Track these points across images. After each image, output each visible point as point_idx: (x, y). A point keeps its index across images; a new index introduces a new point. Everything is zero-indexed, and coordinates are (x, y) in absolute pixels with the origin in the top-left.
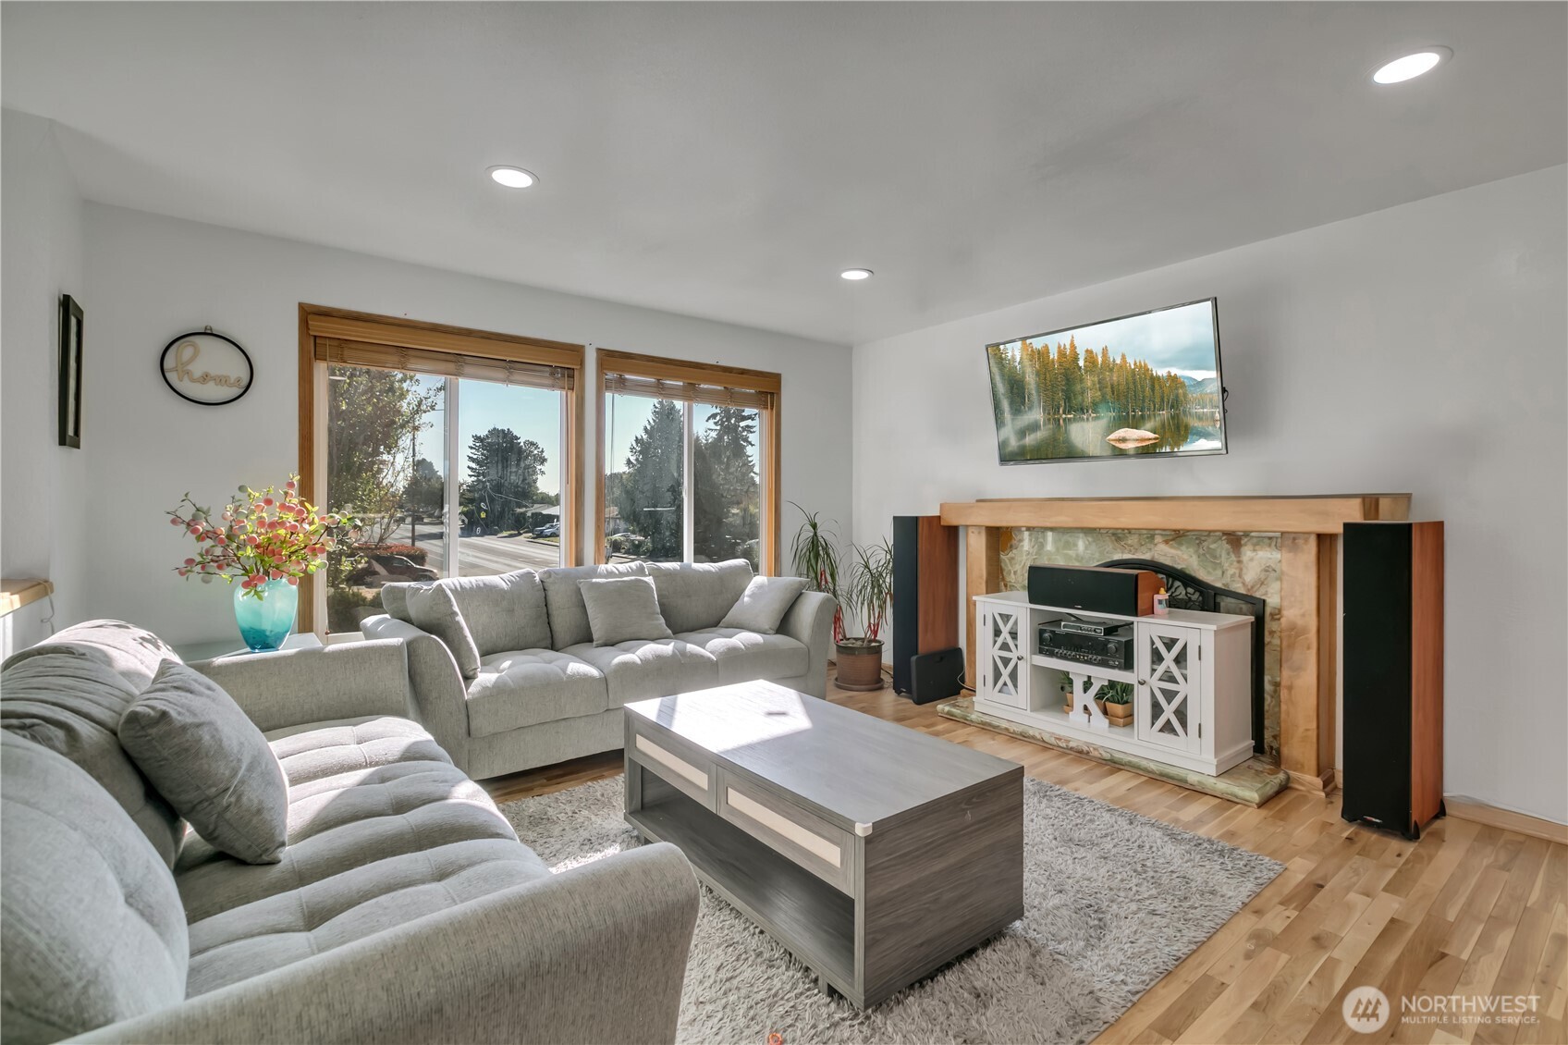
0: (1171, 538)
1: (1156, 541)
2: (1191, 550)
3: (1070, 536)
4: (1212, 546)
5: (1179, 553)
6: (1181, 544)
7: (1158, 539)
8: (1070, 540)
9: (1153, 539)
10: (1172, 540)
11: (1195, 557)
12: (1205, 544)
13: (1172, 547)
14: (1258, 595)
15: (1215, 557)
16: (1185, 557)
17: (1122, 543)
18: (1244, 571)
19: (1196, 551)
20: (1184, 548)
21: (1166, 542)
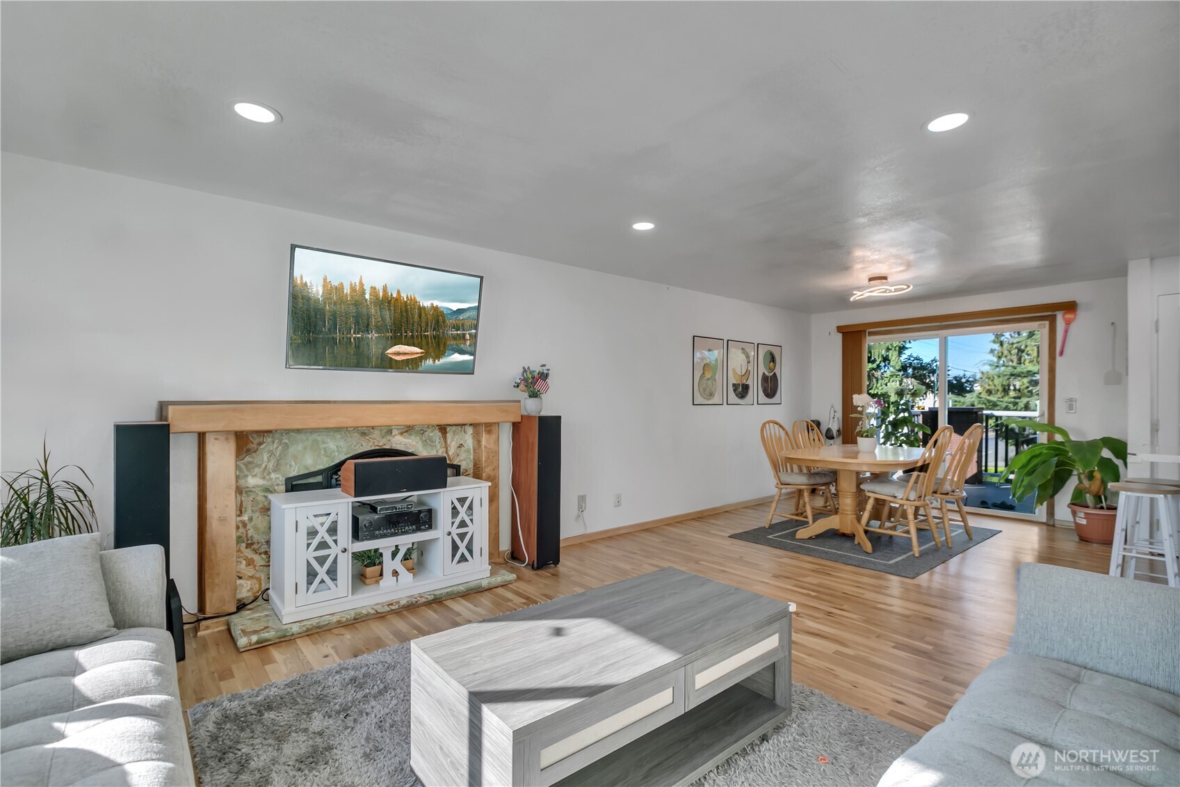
0: (404, 430)
1: (393, 434)
2: (418, 438)
3: (319, 435)
4: (431, 435)
5: (410, 441)
6: (411, 435)
7: (395, 432)
8: (319, 438)
9: (391, 433)
10: (405, 432)
11: (420, 443)
12: (426, 433)
13: (405, 437)
14: (455, 463)
15: (432, 442)
16: (414, 443)
17: (367, 438)
18: (449, 448)
19: (421, 439)
20: (413, 437)
21: (401, 434)
